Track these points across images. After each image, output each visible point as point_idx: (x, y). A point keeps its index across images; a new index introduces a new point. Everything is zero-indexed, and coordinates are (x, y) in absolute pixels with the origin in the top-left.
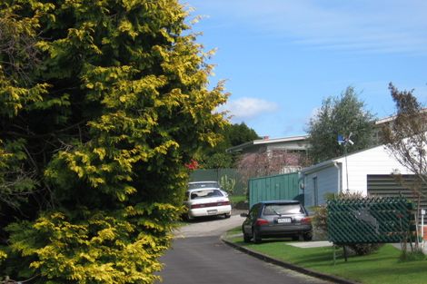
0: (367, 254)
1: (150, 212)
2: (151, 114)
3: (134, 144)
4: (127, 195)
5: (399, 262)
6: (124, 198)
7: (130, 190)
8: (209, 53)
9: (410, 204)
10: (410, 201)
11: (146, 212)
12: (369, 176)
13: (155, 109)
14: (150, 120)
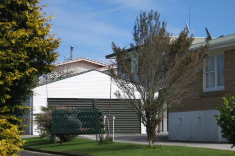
0: (70, 141)
1: (13, 111)
2: (23, 51)
3: (13, 69)
4: (6, 100)
5: (98, 145)
6: (4, 101)
7: (8, 97)
8: (50, 17)
9: (100, 113)
10: (100, 111)
11: (11, 110)
12: (48, 99)
13: (25, 49)
14: (23, 55)
